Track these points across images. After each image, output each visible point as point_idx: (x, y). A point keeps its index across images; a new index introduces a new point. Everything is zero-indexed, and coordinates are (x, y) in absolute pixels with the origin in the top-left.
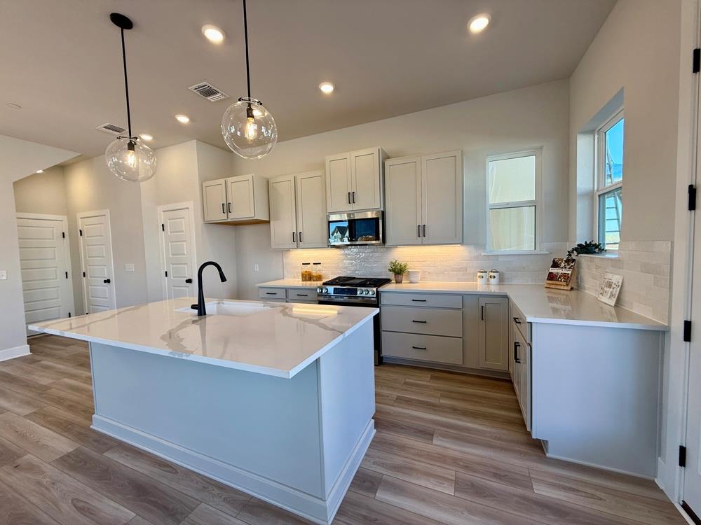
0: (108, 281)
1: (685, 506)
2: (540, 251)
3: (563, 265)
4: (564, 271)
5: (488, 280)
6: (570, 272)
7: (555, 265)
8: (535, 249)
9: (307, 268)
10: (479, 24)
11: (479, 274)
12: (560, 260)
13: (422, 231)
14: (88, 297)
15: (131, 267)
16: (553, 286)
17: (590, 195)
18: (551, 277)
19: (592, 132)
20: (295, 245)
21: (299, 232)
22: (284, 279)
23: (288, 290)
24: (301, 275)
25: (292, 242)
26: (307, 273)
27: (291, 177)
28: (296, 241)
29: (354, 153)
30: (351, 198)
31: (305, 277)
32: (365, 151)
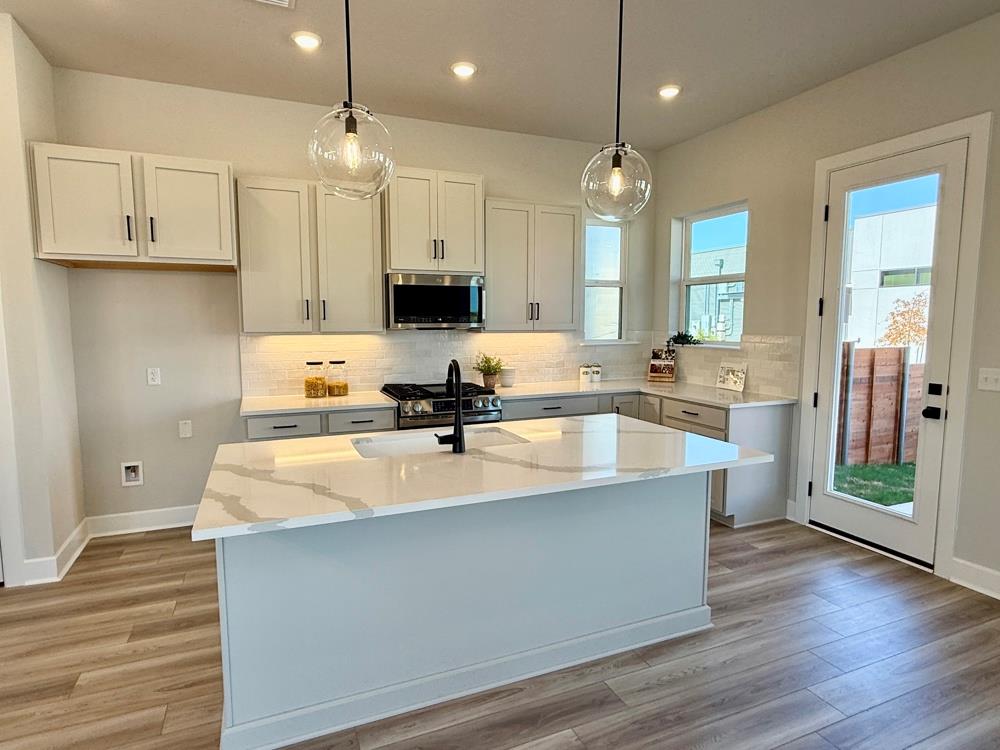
1: (811, 522)
2: (628, 339)
3: (664, 356)
4: (667, 363)
5: (592, 377)
6: (672, 363)
7: (656, 356)
8: (620, 338)
9: (314, 373)
10: (669, 93)
11: (583, 370)
12: (660, 350)
13: (534, 312)
16: (658, 379)
17: (679, 283)
18: (654, 369)
19: (681, 219)
20: (308, 325)
21: (322, 299)
22: (243, 398)
23: (327, 416)
24: (303, 386)
25: (303, 319)
26: (319, 382)
27: (302, 186)
28: (316, 315)
29: (443, 175)
30: (438, 249)
31: (314, 389)
32: (461, 177)
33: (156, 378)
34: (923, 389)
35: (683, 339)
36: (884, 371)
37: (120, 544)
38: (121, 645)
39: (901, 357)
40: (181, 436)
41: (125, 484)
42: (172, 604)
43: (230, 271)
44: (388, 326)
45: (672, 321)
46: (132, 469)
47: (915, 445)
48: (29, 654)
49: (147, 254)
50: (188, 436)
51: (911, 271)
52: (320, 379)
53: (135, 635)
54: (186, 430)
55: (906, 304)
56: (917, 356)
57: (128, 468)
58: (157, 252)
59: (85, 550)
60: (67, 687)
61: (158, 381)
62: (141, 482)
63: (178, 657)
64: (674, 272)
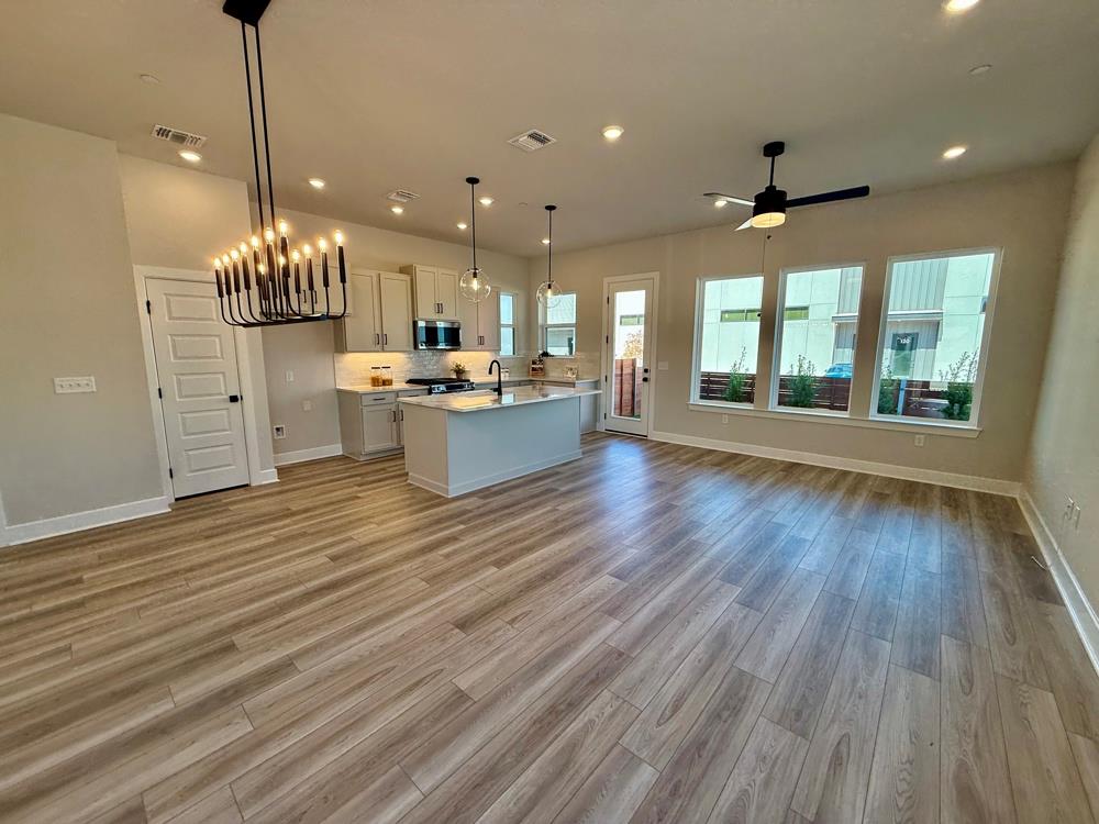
1: (605, 430)
2: (518, 355)
3: (538, 363)
4: (539, 366)
5: (505, 374)
6: (542, 366)
7: (534, 363)
8: (514, 354)
9: (376, 373)
12: (535, 360)
13: (481, 341)
16: (536, 374)
17: (542, 327)
18: (534, 369)
20: (379, 347)
21: (384, 334)
22: (337, 388)
24: (370, 381)
27: (374, 274)
28: (381, 342)
29: (441, 271)
30: (439, 308)
31: (375, 381)
32: (449, 272)
33: (291, 377)
34: (642, 371)
35: (545, 354)
36: (627, 371)
39: (634, 362)
40: (305, 410)
41: (276, 438)
44: (416, 347)
45: (540, 346)
46: (279, 429)
47: (640, 407)
50: (309, 410)
51: (635, 316)
52: (378, 377)
54: (307, 407)
55: (633, 336)
56: (640, 364)
57: (276, 429)
61: (292, 379)
64: (540, 321)
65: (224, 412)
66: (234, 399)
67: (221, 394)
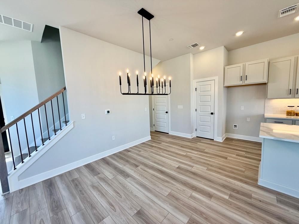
0: (167, 112)
9: (290, 109)
14: (155, 118)
15: (180, 107)
21: (296, 88)
22: (265, 114)
23: (295, 121)
24: (286, 113)
25: (288, 94)
26: (292, 112)
28: (293, 93)
31: (290, 113)
33: (243, 108)
37: (232, 139)
38: (234, 156)
40: (247, 121)
41: (234, 128)
42: (244, 153)
43: (265, 84)
46: (235, 126)
48: (219, 151)
49: (244, 83)
50: (249, 121)
52: (293, 111)
53: (237, 155)
54: (248, 120)
57: (235, 125)
58: (247, 82)
59: (226, 138)
60: (226, 158)
61: (243, 109)
62: (237, 129)
63: (246, 162)
65: (209, 117)
66: (212, 114)
67: (209, 112)
